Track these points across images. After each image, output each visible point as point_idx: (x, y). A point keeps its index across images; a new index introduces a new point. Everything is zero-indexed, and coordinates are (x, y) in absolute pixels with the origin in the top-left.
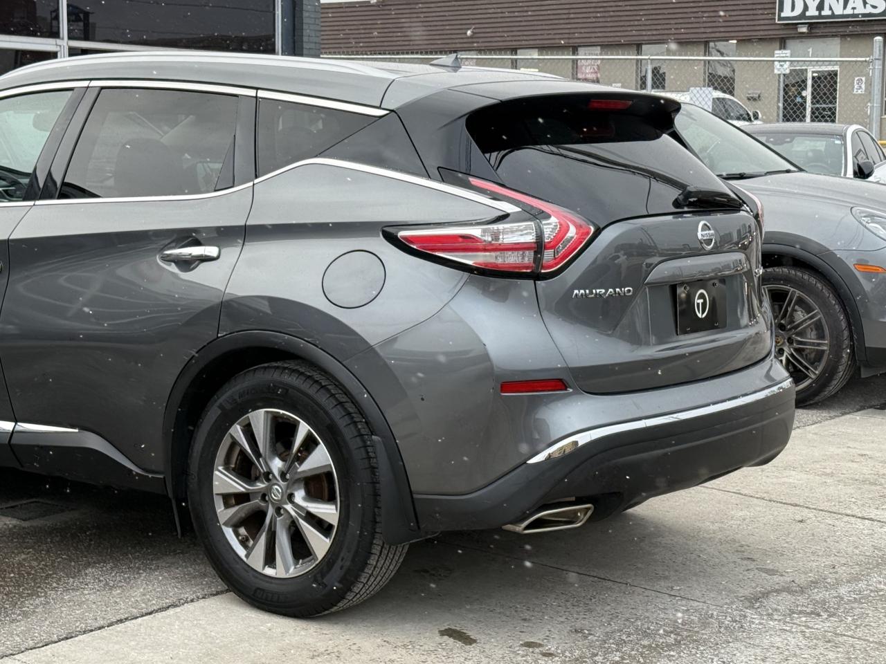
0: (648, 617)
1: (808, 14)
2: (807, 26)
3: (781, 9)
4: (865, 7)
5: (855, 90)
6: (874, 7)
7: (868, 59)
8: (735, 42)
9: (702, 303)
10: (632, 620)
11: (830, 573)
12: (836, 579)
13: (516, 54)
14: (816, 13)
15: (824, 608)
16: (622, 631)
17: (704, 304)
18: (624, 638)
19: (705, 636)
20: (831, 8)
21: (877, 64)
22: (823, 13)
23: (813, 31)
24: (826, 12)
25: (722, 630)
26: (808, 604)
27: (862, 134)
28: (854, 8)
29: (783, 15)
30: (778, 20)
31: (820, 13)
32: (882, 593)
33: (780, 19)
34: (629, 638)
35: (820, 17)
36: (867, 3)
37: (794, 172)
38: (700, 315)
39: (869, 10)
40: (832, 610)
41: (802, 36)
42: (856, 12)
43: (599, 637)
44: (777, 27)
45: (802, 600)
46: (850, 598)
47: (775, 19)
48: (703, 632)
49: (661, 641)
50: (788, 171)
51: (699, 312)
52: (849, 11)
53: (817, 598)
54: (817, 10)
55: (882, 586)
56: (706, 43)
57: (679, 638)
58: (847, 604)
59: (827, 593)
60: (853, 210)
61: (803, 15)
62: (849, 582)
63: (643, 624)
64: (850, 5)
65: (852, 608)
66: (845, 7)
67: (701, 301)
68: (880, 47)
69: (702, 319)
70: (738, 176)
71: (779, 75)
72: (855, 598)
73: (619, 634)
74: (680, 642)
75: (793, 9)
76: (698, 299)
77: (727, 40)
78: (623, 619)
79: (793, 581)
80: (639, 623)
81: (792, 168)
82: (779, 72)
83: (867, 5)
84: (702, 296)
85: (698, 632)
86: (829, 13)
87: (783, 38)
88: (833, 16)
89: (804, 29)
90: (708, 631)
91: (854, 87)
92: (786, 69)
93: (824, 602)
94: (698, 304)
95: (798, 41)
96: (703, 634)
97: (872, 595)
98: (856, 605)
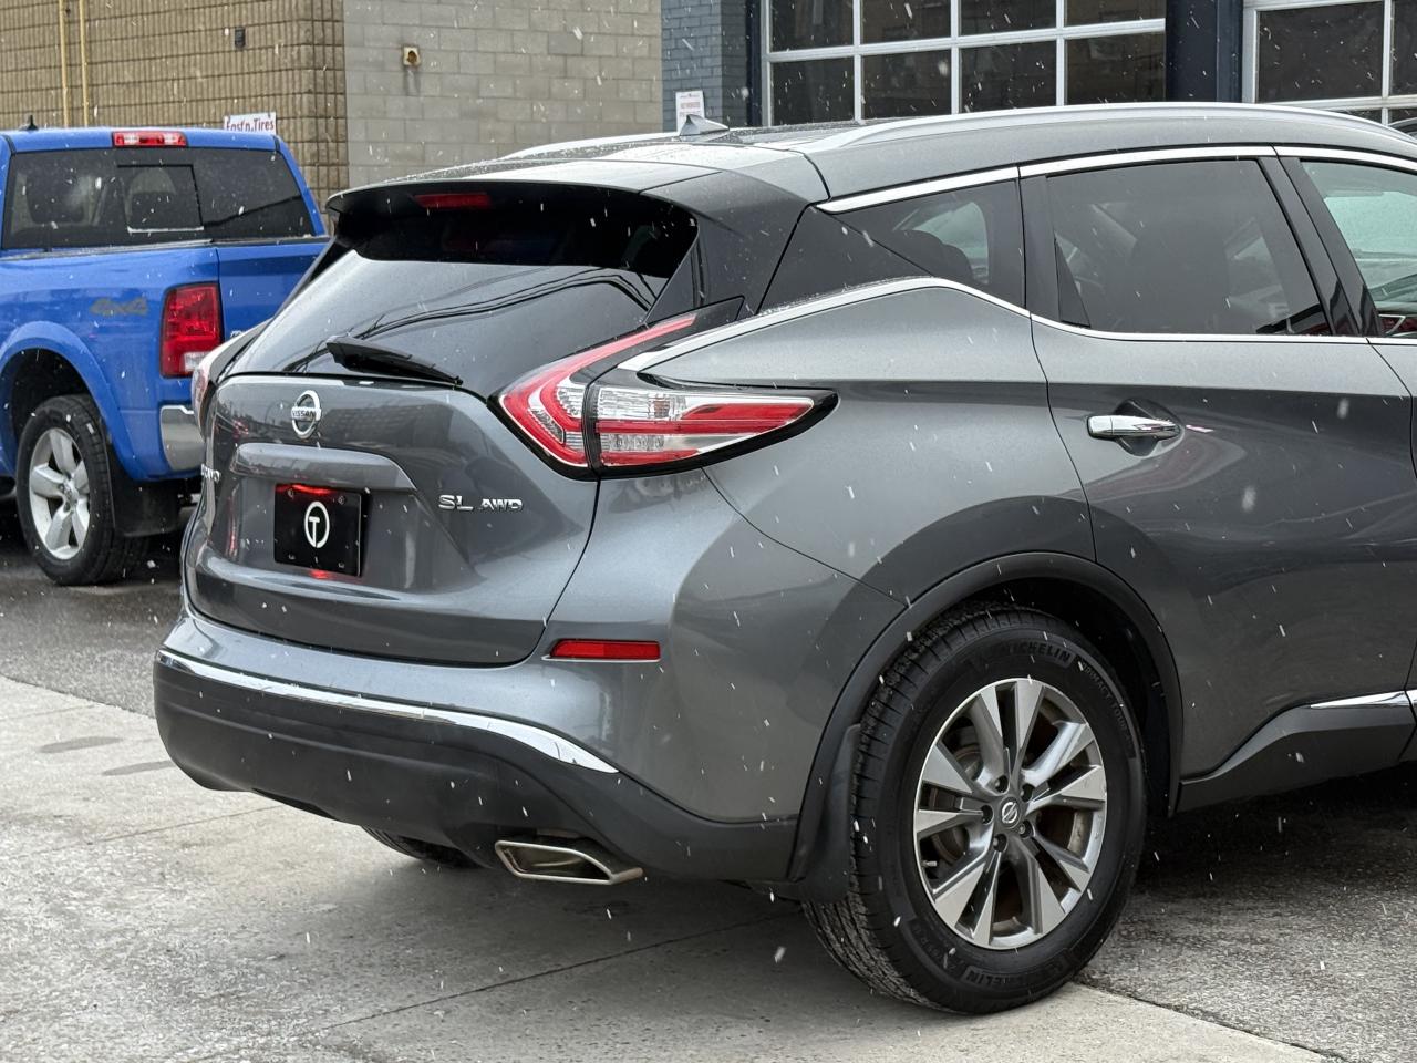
9: (317, 524)
17: (321, 527)
38: (313, 542)
51: (312, 537)
67: (316, 520)
69: (315, 549)
76: (311, 514)
84: (317, 512)
94: (310, 524)
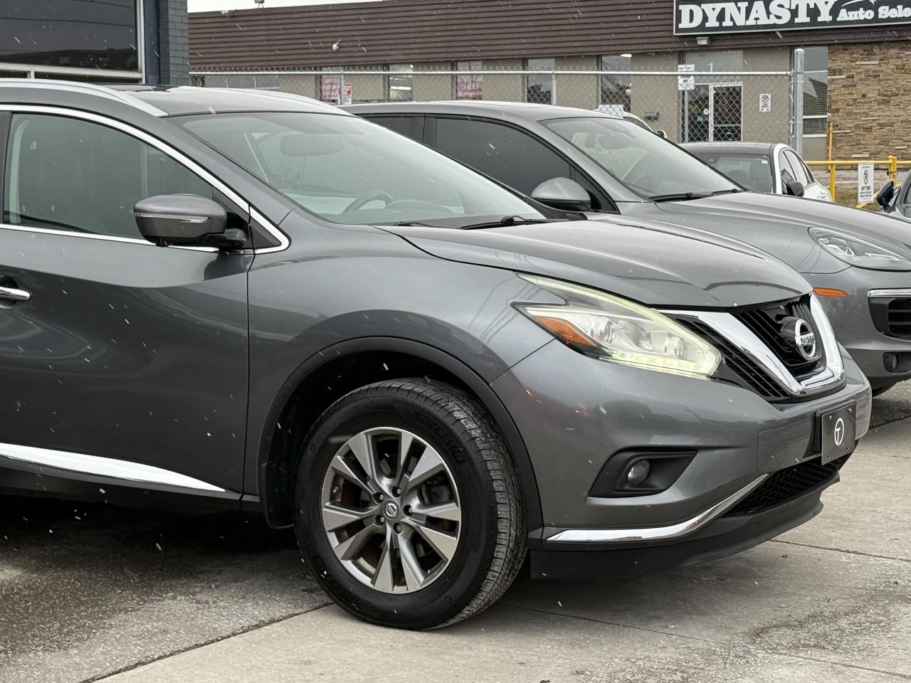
0: (649, 657)
1: (707, 25)
2: (707, 38)
3: (679, 20)
4: (769, 18)
5: (761, 108)
6: (779, 17)
7: (789, 73)
8: (630, 56)
10: (633, 660)
11: (826, 607)
12: (832, 612)
13: (388, 70)
14: (717, 24)
15: (827, 641)
16: (625, 670)
18: (629, 678)
19: (711, 673)
20: (732, 19)
21: (798, 78)
22: (724, 24)
23: (713, 44)
24: (728, 23)
25: (728, 666)
26: (810, 638)
27: (788, 153)
28: (757, 19)
29: (681, 26)
30: (676, 32)
31: (721, 24)
32: (882, 624)
33: (678, 30)
34: (634, 678)
35: (721, 28)
36: (771, 13)
37: (739, 192)
39: (773, 20)
40: (836, 642)
41: (703, 49)
42: (759, 23)
43: (602, 677)
44: (675, 40)
45: (802, 634)
46: (851, 631)
47: (672, 30)
48: (709, 668)
49: (668, 679)
50: (734, 191)
52: (751, 22)
53: (818, 631)
54: (717, 21)
55: (881, 618)
56: (599, 57)
57: (685, 675)
58: (850, 636)
59: (827, 626)
60: (810, 230)
61: (702, 27)
62: (846, 614)
63: (644, 664)
64: (753, 15)
65: (855, 640)
66: (747, 18)
68: (801, 59)
70: (685, 197)
71: (683, 92)
72: (856, 630)
73: (623, 674)
74: (687, 679)
75: (691, 20)
77: (619, 54)
78: (623, 659)
79: (790, 616)
80: (641, 663)
81: (738, 189)
82: (684, 89)
83: (771, 15)
85: (703, 669)
86: (731, 24)
87: (680, 51)
88: (735, 27)
89: (704, 42)
90: (714, 667)
91: (759, 105)
92: (691, 84)
93: (825, 635)
95: (697, 54)
96: (709, 670)
97: (873, 626)
98: (858, 637)
